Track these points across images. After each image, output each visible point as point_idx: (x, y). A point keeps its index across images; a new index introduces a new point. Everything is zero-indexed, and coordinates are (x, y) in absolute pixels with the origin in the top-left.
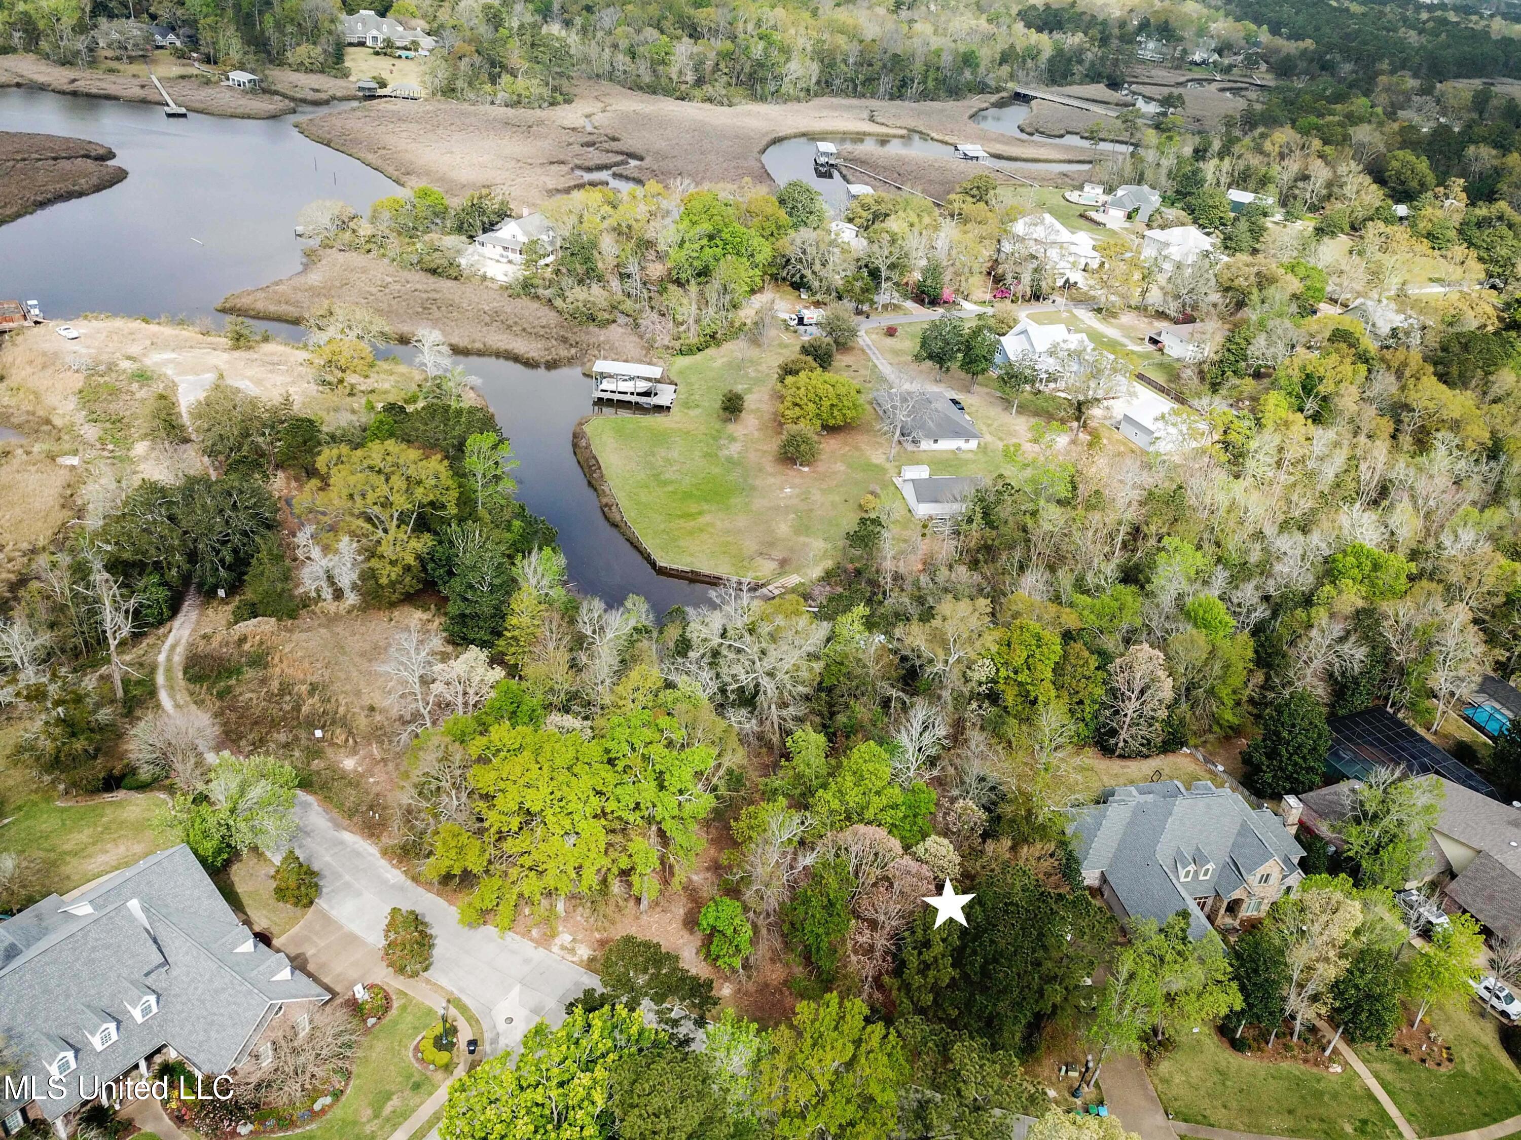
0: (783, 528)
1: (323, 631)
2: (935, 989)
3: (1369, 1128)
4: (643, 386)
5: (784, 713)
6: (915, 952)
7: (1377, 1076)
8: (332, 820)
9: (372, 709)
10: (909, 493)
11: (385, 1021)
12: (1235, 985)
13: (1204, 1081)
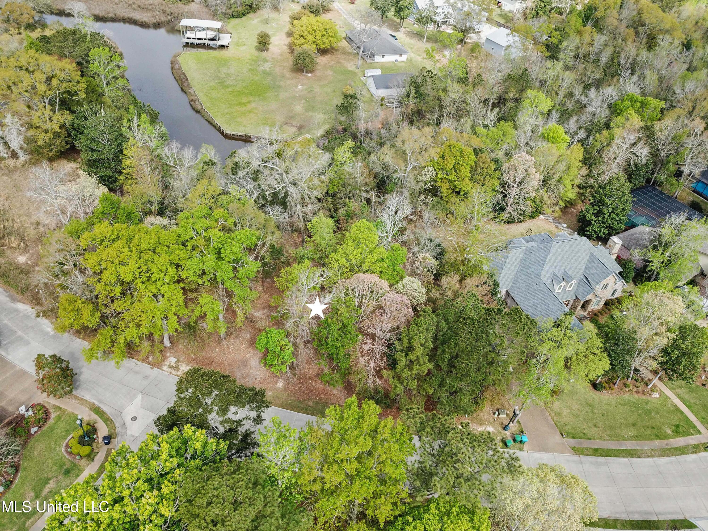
0: (298, 108)
1: (5, 178)
2: (418, 377)
3: (681, 430)
4: (211, 34)
5: (306, 209)
6: (404, 354)
7: (679, 397)
8: (10, 296)
9: (38, 224)
10: (371, 84)
11: (45, 428)
12: (605, 354)
13: (581, 411)
